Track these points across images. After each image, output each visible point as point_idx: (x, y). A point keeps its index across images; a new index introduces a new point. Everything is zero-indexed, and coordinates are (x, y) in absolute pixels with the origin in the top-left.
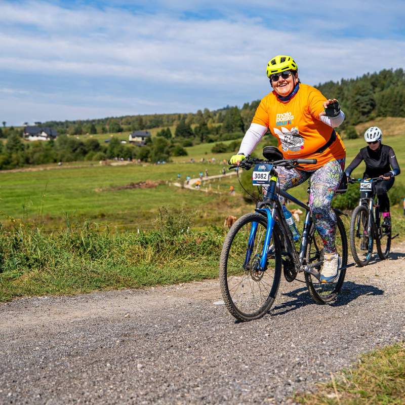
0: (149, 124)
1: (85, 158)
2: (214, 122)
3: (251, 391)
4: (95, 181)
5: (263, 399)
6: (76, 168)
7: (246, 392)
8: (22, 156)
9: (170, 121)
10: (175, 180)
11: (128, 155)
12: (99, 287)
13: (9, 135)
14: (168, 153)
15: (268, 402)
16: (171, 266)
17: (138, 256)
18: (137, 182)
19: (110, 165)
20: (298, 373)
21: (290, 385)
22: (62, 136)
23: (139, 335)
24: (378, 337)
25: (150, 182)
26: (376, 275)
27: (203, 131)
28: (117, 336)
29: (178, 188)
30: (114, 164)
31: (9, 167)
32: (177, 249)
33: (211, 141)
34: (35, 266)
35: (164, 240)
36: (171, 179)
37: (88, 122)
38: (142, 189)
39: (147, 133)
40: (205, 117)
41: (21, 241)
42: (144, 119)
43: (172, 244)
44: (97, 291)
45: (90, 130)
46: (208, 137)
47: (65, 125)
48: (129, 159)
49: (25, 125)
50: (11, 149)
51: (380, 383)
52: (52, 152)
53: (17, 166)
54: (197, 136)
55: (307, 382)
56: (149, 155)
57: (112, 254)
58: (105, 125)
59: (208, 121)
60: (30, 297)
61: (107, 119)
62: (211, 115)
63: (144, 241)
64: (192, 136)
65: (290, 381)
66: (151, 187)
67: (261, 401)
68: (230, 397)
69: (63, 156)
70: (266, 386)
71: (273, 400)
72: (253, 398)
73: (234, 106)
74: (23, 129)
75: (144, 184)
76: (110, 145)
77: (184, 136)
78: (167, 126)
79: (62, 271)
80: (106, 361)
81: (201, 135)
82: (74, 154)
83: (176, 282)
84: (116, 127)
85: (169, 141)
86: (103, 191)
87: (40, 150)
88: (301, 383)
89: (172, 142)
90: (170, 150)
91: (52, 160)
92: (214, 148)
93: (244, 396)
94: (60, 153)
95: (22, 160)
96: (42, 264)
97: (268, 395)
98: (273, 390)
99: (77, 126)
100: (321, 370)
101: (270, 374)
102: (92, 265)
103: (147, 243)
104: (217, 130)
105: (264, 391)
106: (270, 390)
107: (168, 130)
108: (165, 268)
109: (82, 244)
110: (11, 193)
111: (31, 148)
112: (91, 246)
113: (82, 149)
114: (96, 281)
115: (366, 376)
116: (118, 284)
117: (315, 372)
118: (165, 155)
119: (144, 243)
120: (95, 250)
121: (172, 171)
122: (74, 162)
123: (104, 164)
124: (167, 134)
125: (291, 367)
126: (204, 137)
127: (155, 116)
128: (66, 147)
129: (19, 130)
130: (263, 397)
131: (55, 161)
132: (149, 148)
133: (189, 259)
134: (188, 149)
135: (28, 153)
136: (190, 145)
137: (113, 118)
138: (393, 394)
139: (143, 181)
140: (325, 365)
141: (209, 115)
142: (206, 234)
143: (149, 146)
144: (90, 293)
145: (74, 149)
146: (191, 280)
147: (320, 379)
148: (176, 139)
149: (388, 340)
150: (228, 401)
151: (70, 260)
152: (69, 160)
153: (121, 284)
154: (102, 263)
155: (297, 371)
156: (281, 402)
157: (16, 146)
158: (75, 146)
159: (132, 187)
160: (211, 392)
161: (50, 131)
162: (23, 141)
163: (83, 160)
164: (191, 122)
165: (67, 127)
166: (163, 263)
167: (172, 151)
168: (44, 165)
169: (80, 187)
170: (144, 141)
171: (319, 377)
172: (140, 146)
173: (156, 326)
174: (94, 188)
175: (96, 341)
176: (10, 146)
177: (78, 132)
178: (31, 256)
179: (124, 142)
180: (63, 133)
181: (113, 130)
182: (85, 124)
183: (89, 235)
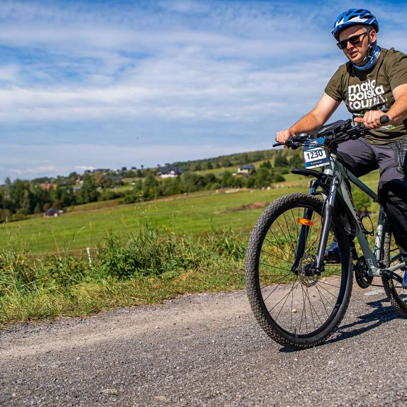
0: (253, 158)
1: (205, 189)
4: (214, 205)
6: (198, 197)
8: (157, 190)
9: (270, 155)
11: (239, 184)
13: (147, 174)
14: (270, 180)
18: (247, 204)
19: (224, 193)
22: (186, 172)
25: (257, 204)
27: (297, 161)
30: (227, 192)
31: (148, 199)
34: (190, 267)
37: (205, 160)
38: (252, 210)
39: (252, 165)
42: (249, 155)
45: (207, 167)
48: (239, 187)
49: (157, 167)
50: (148, 185)
52: (180, 185)
53: (153, 198)
54: (292, 165)
56: (255, 183)
58: (218, 162)
59: (300, 152)
60: (191, 294)
61: (220, 157)
63: (280, 242)
64: (288, 166)
66: (259, 207)
69: (187, 188)
75: (253, 206)
76: (224, 177)
77: (282, 166)
78: (267, 159)
79: (214, 271)
81: (295, 165)
82: (196, 186)
84: (227, 163)
85: (270, 171)
86: (221, 213)
87: (170, 185)
89: (273, 171)
90: (271, 178)
91: (180, 192)
94: (185, 186)
95: (157, 193)
96: (196, 265)
99: (197, 164)
103: (283, 244)
107: (269, 162)
109: (227, 247)
110: (151, 219)
111: (163, 183)
112: (235, 248)
113: (202, 181)
118: (267, 182)
120: (239, 251)
121: (275, 194)
122: (196, 192)
123: (220, 192)
124: (268, 165)
127: (258, 152)
128: (190, 180)
129: (153, 170)
131: (182, 192)
132: (254, 177)
134: (285, 176)
135: (162, 187)
136: (286, 173)
137: (224, 156)
139: (252, 203)
143: (255, 176)
145: (196, 182)
148: (275, 169)
152: (192, 191)
157: (152, 182)
158: (197, 180)
159: (243, 208)
161: (177, 169)
162: (157, 179)
163: (203, 190)
164: (287, 154)
165: (190, 165)
167: (273, 178)
168: (174, 196)
169: (203, 211)
170: (250, 172)
172: (247, 177)
174: (214, 211)
176: (148, 183)
177: (198, 169)
178: (186, 258)
179: (234, 174)
180: (187, 170)
181: (225, 166)
182: (203, 162)
183: (232, 239)
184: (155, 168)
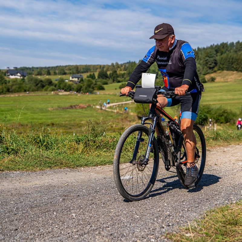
0: (82, 70)
1: (43, 90)
2: (121, 70)
3: (140, 231)
4: (49, 103)
5: (148, 236)
6: (37, 95)
7: (137, 231)
8: (5, 87)
9: (95, 69)
10: (97, 104)
11: (69, 88)
12: (50, 167)
14: (93, 88)
15: (150, 238)
16: (93, 155)
17: (74, 149)
18: (74, 104)
19: (58, 94)
20: (169, 221)
21: (163, 228)
22: (30, 76)
23: (74, 196)
24: (216, 201)
25: (82, 105)
26: (215, 164)
27: (114, 75)
28: (60, 196)
29: (99, 109)
30: (61, 94)
32: (98, 145)
33: (119, 82)
34: (12, 153)
35: (90, 140)
36: (95, 104)
37: (45, 68)
38: (77, 109)
39: (81, 76)
40: (116, 67)
41: (4, 138)
42: (79, 67)
43: (95, 142)
44: (49, 169)
45: (46, 73)
46: (117, 79)
47: (32, 70)
49: (8, 69)
51: (217, 228)
52: (24, 85)
53: (2, 93)
54: (110, 78)
55: (174, 226)
56: (82, 89)
57: (58, 147)
58: (56, 70)
59: (117, 70)
60: (8, 172)
61: (57, 67)
62: (119, 66)
64: (108, 79)
65: (164, 225)
66: (82, 108)
67: (146, 237)
68: (127, 234)
69: (30, 88)
70: (149, 228)
71: (153, 237)
72: (141, 235)
73: (134, 61)
74: (6, 71)
75: (78, 106)
76: (59, 82)
77: (103, 78)
78: (93, 72)
79: (28, 157)
80: (54, 211)
81: (113, 78)
82: (37, 87)
83: (96, 165)
84: (62, 72)
85: (94, 81)
86: (54, 109)
88: (170, 227)
89: (96, 82)
90: (94, 86)
91: (23, 90)
92: (121, 86)
93: (136, 234)
94: (28, 86)
95: (5, 90)
96: (16, 152)
97: (150, 233)
98: (154, 230)
99: (39, 70)
100: (182, 220)
101: (152, 221)
102: (46, 153)
103: (80, 141)
104: (123, 75)
105: (148, 231)
106: (152, 231)
107: (94, 74)
108: (90, 156)
109: (40, 141)
111: (11, 82)
112: (46, 142)
113: (41, 84)
114: (49, 163)
115: (209, 224)
116: (62, 165)
117: (178, 221)
118: (91, 89)
119: (78, 141)
120: (48, 144)
121: (96, 99)
122: (36, 92)
123: (55, 94)
124: (92, 77)
125: (165, 217)
126: (115, 79)
127: (86, 66)
128: (32, 82)
129: (4, 71)
130: (147, 235)
131: (25, 91)
132: (82, 85)
133: (105, 151)
134: (105, 86)
135: (9, 86)
136: (106, 84)
137: (60, 66)
138: (225, 235)
139: (78, 105)
140: (185, 216)
141: (118, 66)
142: (115, 137)
143: (82, 83)
144: (44, 170)
145: (36, 84)
146: (105, 164)
147: (182, 225)
148: (98, 80)
149: (222, 203)
150: (127, 236)
151: (33, 150)
152: (33, 91)
153: (63, 166)
154: (52, 153)
155: (168, 220)
156: (158, 238)
157: (2, 81)
158: (38, 82)
159: (71, 108)
160: (116, 231)
161: (23, 73)
162: (6, 78)
163: (42, 91)
164: (108, 70)
165: (33, 71)
166: (89, 154)
167: (96, 87)
168: (18, 93)
169: (40, 107)
170: (79, 80)
171: (181, 223)
172: (76, 84)
173: (84, 191)
174: (48, 108)
175: (48, 199)
177: (40, 74)
178: (10, 147)
179: (67, 81)
180: (30, 74)
181: (60, 74)
182: (44, 69)
183: (45, 135)
184: (5, 70)
